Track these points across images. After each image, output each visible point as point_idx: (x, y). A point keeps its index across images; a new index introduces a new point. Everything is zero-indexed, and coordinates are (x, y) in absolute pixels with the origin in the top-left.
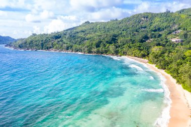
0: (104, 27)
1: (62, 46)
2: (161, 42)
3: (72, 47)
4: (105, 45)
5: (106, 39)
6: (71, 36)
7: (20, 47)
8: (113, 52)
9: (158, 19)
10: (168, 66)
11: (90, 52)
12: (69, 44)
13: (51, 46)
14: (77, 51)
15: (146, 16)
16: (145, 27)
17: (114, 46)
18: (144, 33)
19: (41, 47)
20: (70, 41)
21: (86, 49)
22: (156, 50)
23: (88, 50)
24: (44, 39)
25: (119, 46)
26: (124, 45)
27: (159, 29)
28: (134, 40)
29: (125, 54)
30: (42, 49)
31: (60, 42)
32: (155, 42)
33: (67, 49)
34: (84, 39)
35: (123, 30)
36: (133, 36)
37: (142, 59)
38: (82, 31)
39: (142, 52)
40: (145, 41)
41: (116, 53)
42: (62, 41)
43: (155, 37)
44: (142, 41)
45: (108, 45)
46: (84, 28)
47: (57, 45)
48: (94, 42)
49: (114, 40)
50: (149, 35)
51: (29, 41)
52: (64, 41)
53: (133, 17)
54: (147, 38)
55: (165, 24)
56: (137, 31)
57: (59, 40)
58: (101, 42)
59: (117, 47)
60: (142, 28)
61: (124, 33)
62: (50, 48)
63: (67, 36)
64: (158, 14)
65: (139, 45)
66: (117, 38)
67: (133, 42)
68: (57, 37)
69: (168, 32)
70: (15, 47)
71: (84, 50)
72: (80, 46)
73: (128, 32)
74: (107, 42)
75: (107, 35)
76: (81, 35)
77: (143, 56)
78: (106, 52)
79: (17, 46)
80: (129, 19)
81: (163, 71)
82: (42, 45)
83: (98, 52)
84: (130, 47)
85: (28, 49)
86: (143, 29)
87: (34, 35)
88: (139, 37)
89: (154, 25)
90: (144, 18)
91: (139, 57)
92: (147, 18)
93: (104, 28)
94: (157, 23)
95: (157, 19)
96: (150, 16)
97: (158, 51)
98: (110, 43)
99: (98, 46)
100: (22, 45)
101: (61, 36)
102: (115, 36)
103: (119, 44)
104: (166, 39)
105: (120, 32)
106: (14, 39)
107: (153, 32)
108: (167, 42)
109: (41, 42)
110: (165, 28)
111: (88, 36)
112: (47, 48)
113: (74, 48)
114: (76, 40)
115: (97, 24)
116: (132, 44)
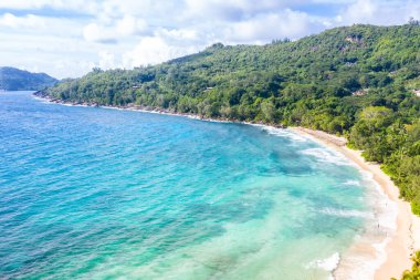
0: (256, 57)
1: (154, 97)
2: (387, 98)
3: (175, 100)
4: (251, 100)
5: (256, 87)
6: (177, 76)
7: (65, 97)
8: (267, 116)
9: (387, 42)
10: (389, 154)
11: (215, 115)
12: (171, 93)
13: (130, 97)
14: (187, 111)
15: (357, 33)
16: (353, 61)
17: (270, 104)
18: (350, 74)
19: (107, 99)
20: (174, 88)
21: (207, 107)
22: (369, 115)
23: (211, 109)
24: (117, 82)
25: (285, 104)
26: (296, 100)
27: (388, 66)
28: (322, 91)
29: (295, 121)
30: (111, 104)
31: (153, 91)
32: (374, 97)
33: (166, 105)
34: (206, 84)
35: (300, 66)
36: (322, 79)
37: (334, 137)
38: (204, 66)
39: (336, 120)
40: (349, 94)
41: (276, 119)
42: (155, 86)
43: (376, 84)
44: (340, 94)
45: (258, 99)
46: (208, 59)
47: (144, 96)
48: (227, 93)
49: (274, 87)
50: (361, 79)
51: (82, 86)
52: (161, 86)
53: (327, 34)
54: (355, 85)
55: (404, 54)
56: (332, 69)
57: (149, 84)
58: (241, 92)
59: (278, 106)
60: (346, 60)
61: (302, 73)
62: (129, 101)
63: (168, 77)
64: (387, 29)
65: (331, 102)
66: (282, 84)
67: (320, 94)
68: (147, 76)
69: (410, 73)
70: (54, 98)
71: (202, 108)
72: (195, 100)
73: (312, 71)
74: (257, 93)
75: (260, 75)
76: (202, 74)
77: (338, 129)
78: (252, 116)
79: (59, 94)
80: (316, 40)
81: (376, 168)
82: (112, 93)
83: (234, 115)
84: (310, 107)
85: (80, 103)
86: (349, 65)
87: (97, 71)
88: (336, 82)
89: (376, 55)
90: (354, 37)
91: (326, 131)
92: (360, 37)
93: (256, 59)
94: (384, 52)
95: (385, 41)
96: (368, 32)
97: (373, 119)
98: (265, 95)
99: (234, 101)
100: (68, 92)
101: (154, 76)
102: (279, 79)
103: (286, 98)
104: (402, 89)
105: (292, 70)
106: (54, 80)
107: (372, 73)
108: (403, 97)
109: (109, 88)
110: (405, 63)
111: (217, 77)
112: (122, 103)
113: (180, 104)
114: (188, 85)
115: (240, 49)
116: (316, 98)
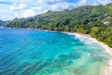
1: (34, 26)
2: (97, 24)
3: (41, 26)
4: (62, 26)
5: (62, 22)
6: (40, 20)
7: (8, 26)
8: (67, 30)
10: (105, 39)
11: (52, 30)
12: (39, 25)
13: (27, 26)
14: (44, 29)
15: (87, 8)
16: (86, 15)
17: (68, 27)
18: (86, 18)
19: (21, 26)
20: (39, 23)
21: (50, 28)
22: (95, 29)
24: (23, 22)
25: (71, 27)
26: (74, 26)
27: (95, 16)
28: (80, 23)
29: (75, 31)
30: (22, 28)
31: (33, 24)
32: (94, 24)
33: (38, 28)
34: (49, 22)
35: (73, 16)
36: (79, 20)
37: (86, 35)
38: (47, 17)
39: (86, 30)
40: (87, 24)
41: (70, 31)
42: (34, 23)
43: (93, 21)
44: (85, 24)
45: (64, 26)
46: (48, 15)
47: (32, 26)
48: (55, 24)
49: (67, 22)
50: (89, 20)
51: (13, 23)
52: (36, 23)
53: (79, 8)
55: (99, 13)
56: (81, 17)
57: (32, 22)
58: (59, 24)
60: (85, 15)
61: (73, 18)
62: (27, 27)
63: (37, 20)
64: (94, 7)
65: (83, 26)
66: (69, 21)
67: (80, 24)
68: (31, 20)
69: (101, 18)
70: (5, 27)
72: (46, 26)
73: (76, 18)
74: (63, 24)
75: (63, 19)
76: (46, 19)
77: (87, 33)
78: (63, 30)
79: (6, 26)
80: (76, 9)
81: (102, 43)
82: (22, 25)
83: (58, 30)
84: (78, 27)
85: (13, 28)
86: (85, 16)
87: (16, 19)
88: (83, 21)
89: (92, 13)
90: (86, 8)
91: (84, 34)
92: (88, 9)
93: (61, 15)
94: (94, 12)
95: (94, 10)
96: (89, 7)
98: (65, 24)
99: (57, 26)
101: (33, 20)
102: (68, 20)
103: (71, 25)
104: (100, 22)
105: (71, 18)
106: (3, 21)
107: (92, 18)
108: (101, 24)
109: (21, 23)
110: (99, 15)
111: (51, 20)
112: (25, 27)
113: (42, 27)
114: (43, 22)
115: (56, 12)
116: (79, 25)
